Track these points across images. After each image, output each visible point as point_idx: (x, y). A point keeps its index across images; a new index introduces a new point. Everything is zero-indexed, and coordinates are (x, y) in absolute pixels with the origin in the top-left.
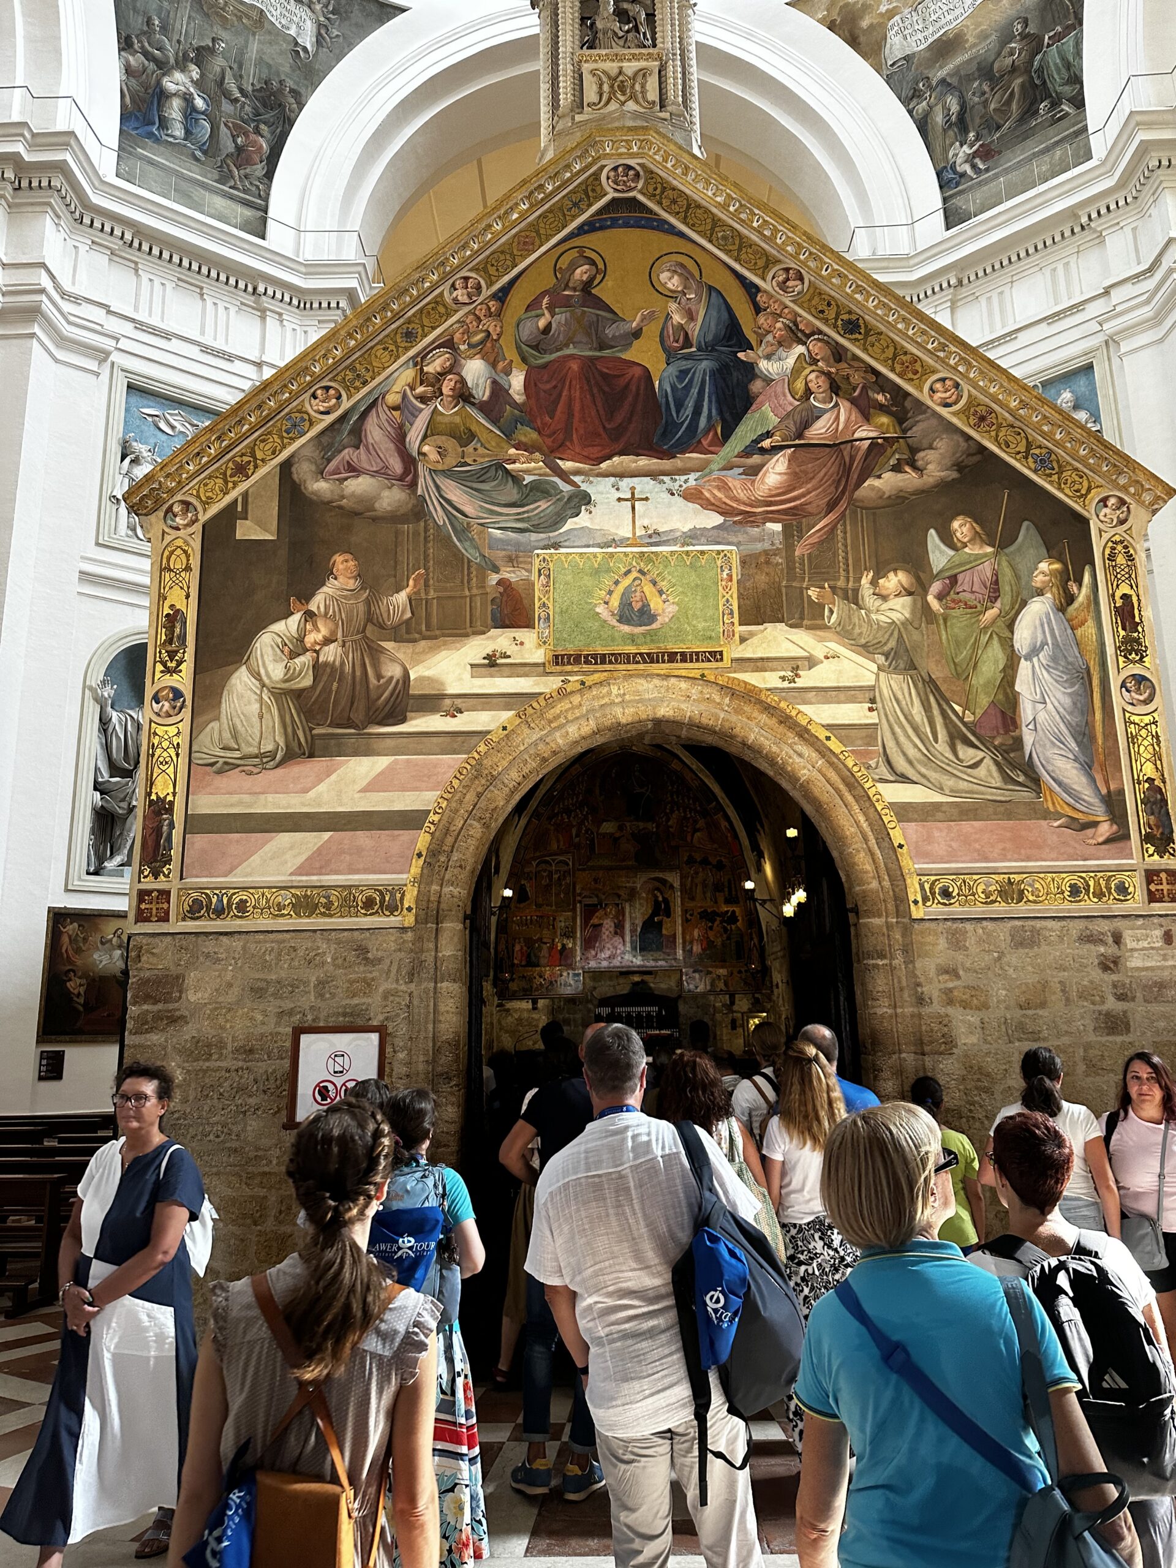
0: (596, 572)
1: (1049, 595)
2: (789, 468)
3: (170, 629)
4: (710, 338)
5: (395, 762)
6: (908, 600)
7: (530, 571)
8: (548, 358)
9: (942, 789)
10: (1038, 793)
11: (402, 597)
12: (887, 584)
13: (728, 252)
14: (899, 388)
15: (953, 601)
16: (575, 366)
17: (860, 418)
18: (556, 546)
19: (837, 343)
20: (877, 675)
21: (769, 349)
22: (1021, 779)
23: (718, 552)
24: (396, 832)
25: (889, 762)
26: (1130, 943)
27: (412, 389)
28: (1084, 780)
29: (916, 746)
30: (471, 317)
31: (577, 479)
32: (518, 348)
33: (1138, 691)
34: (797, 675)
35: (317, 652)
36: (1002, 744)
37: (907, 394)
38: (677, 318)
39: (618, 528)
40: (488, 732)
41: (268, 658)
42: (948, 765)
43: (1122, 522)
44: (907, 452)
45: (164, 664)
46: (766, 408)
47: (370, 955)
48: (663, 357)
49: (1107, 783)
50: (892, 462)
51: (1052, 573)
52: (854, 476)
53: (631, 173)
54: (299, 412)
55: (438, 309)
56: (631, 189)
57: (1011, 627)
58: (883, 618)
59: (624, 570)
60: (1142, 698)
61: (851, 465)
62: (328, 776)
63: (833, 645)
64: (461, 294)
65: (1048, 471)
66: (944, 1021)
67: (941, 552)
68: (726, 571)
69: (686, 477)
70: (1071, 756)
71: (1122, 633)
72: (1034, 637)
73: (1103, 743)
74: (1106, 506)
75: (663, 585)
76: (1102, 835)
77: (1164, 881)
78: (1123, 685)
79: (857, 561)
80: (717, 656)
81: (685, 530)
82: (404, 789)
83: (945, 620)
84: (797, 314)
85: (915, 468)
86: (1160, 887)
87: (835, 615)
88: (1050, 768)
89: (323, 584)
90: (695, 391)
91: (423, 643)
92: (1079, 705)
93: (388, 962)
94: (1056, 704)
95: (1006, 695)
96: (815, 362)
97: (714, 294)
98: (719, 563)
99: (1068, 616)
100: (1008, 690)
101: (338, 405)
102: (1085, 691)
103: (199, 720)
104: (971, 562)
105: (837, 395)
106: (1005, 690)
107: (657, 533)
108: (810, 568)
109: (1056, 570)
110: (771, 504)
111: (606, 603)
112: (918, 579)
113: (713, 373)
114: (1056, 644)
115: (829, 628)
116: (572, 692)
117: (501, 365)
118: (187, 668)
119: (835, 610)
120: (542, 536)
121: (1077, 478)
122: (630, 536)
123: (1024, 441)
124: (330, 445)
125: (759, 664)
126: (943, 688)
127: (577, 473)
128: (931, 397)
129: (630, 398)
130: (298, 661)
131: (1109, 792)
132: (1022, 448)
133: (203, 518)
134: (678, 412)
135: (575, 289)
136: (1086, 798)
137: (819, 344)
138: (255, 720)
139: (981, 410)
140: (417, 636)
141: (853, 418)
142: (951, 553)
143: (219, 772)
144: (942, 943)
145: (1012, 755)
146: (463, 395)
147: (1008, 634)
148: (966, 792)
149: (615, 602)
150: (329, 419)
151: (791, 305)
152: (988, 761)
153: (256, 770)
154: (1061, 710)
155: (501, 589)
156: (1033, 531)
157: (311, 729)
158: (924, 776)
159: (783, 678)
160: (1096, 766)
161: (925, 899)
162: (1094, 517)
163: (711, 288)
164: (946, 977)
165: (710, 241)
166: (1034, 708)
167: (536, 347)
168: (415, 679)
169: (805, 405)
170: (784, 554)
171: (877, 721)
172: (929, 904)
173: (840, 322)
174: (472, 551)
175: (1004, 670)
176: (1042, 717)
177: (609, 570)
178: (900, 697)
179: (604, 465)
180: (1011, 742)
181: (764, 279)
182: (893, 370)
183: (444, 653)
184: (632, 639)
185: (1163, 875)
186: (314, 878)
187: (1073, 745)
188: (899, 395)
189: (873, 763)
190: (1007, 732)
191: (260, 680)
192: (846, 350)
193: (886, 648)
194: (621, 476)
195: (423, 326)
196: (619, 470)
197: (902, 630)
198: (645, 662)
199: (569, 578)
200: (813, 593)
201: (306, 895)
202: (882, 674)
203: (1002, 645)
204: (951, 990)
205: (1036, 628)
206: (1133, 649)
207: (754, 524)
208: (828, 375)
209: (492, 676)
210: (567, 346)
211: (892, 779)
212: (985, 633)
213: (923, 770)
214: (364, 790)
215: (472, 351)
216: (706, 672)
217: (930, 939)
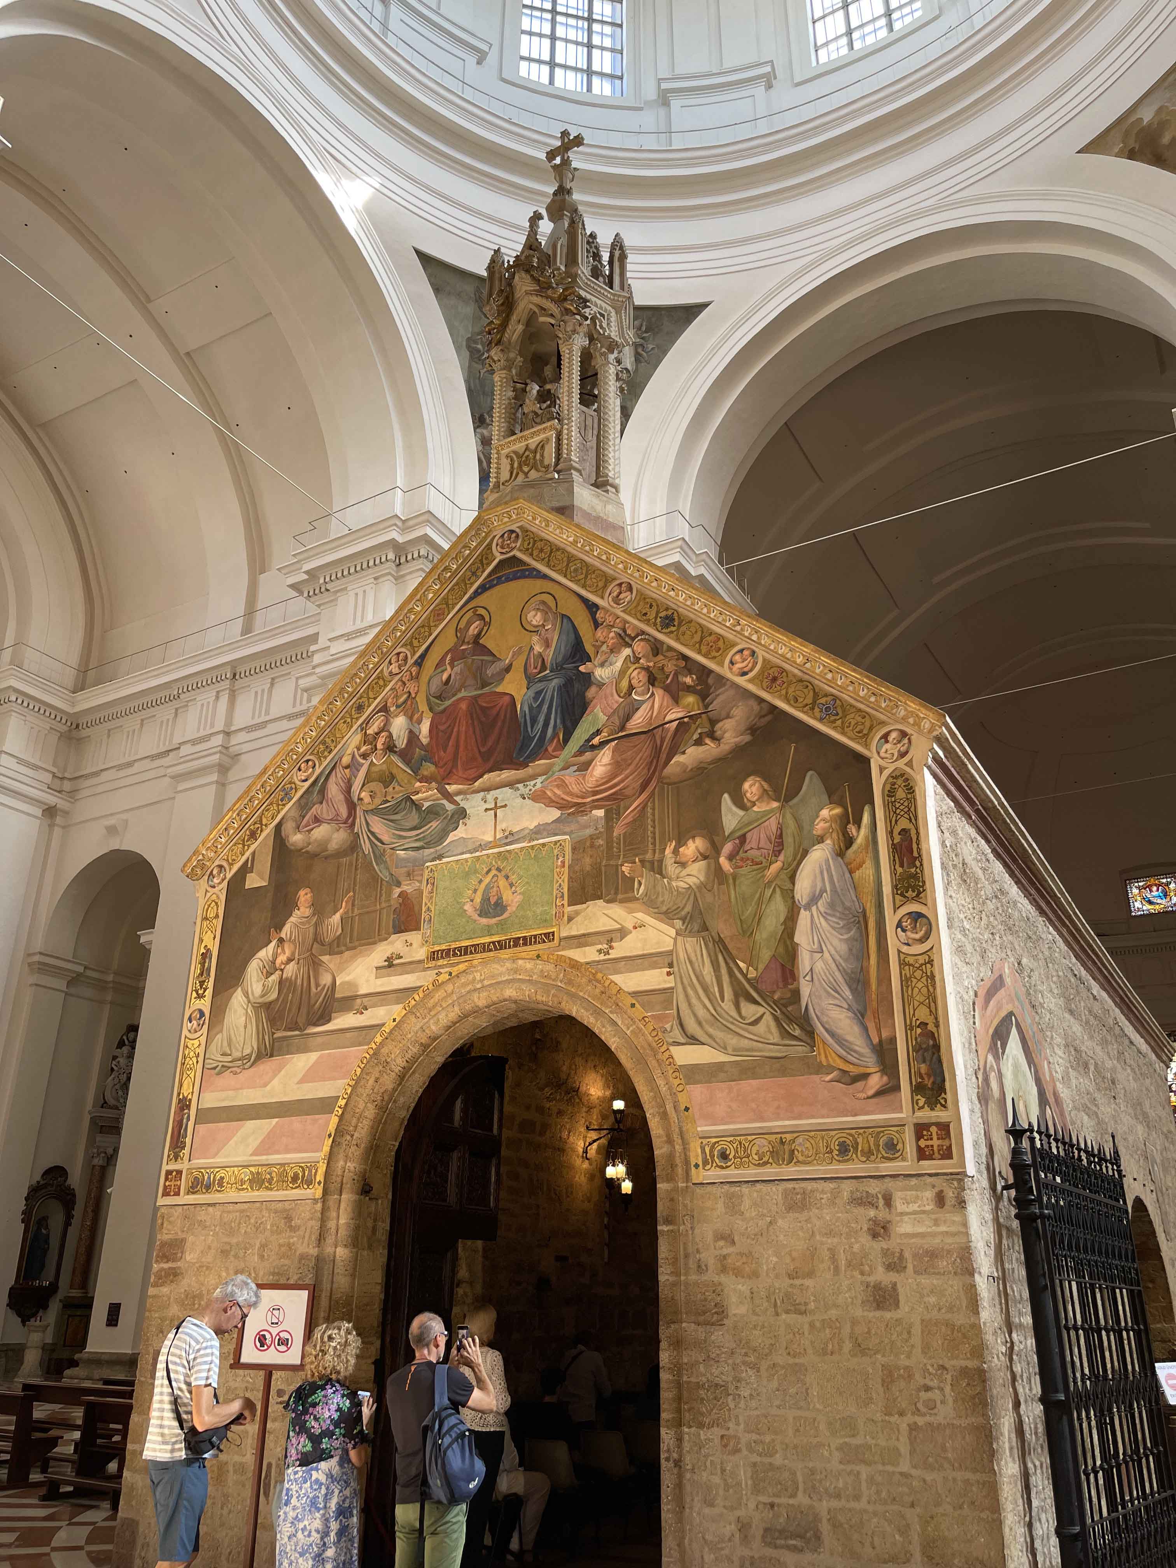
0: (467, 875)
1: (828, 842)
2: (613, 758)
3: (203, 965)
4: (560, 659)
5: (321, 1057)
6: (703, 864)
7: (420, 882)
8: (448, 703)
9: (725, 1048)
10: (812, 1046)
11: (337, 917)
12: (686, 852)
13: (577, 582)
14: (703, 667)
15: (742, 859)
16: (463, 706)
17: (671, 701)
18: (440, 857)
19: (655, 639)
20: (675, 940)
21: (604, 657)
22: (797, 1032)
23: (556, 843)
24: (317, 1116)
25: (681, 1025)
26: (899, 1206)
27: (359, 749)
28: (856, 1029)
29: (705, 1007)
30: (400, 683)
31: (457, 799)
32: (428, 700)
33: (914, 929)
34: (611, 947)
35: (282, 970)
36: (781, 998)
37: (710, 672)
38: (538, 649)
39: (484, 833)
40: (383, 1025)
41: (254, 979)
42: (732, 1023)
43: (902, 755)
44: (708, 725)
45: (197, 992)
46: (598, 710)
47: (293, 1223)
48: (525, 682)
49: (879, 1031)
50: (696, 736)
51: (833, 819)
52: (663, 756)
53: (514, 535)
54: (290, 783)
55: (381, 681)
56: (513, 549)
57: (792, 878)
58: (682, 884)
59: (485, 870)
60: (917, 936)
61: (661, 746)
62: (280, 1071)
63: (640, 915)
64: (394, 668)
65: (833, 718)
66: (717, 1289)
67: (734, 814)
68: (561, 859)
69: (532, 783)
70: (846, 1006)
71: (900, 870)
72: (814, 886)
73: (877, 989)
74: (887, 742)
75: (513, 878)
76: (872, 1087)
77: (935, 1137)
78: (899, 925)
79: (662, 834)
80: (549, 936)
81: (532, 827)
82: (324, 1079)
83: (734, 880)
84: (626, 622)
85: (713, 738)
86: (930, 1143)
87: (642, 887)
88: (825, 1019)
89: (291, 915)
90: (545, 707)
91: (347, 954)
92: (854, 951)
93: (303, 1228)
94: (833, 952)
95: (786, 946)
96: (637, 659)
97: (565, 621)
98: (556, 852)
99: (846, 860)
100: (788, 943)
101: (313, 772)
102: (861, 935)
103: (212, 1033)
104: (758, 819)
105: (653, 685)
106: (785, 942)
107: (511, 834)
108: (625, 846)
109: (837, 815)
110: (595, 793)
111: (472, 901)
112: (713, 844)
113: (560, 688)
114: (834, 890)
115: (638, 899)
116: (443, 983)
117: (416, 716)
118: (209, 993)
119: (643, 882)
120: (432, 850)
121: (859, 719)
122: (491, 839)
123: (811, 693)
124: (307, 804)
125: (582, 940)
126: (730, 946)
127: (459, 793)
128: (730, 669)
129: (499, 724)
130: (273, 977)
131: (880, 1041)
132: (809, 700)
133: (229, 876)
134: (532, 727)
135: (468, 643)
136: (857, 1048)
137: (642, 643)
138: (242, 1029)
139: (774, 672)
140: (343, 948)
141: (665, 703)
142: (741, 813)
143: (218, 1074)
144: (720, 1207)
145: (790, 1009)
146: (390, 748)
147: (788, 886)
148: (747, 1050)
149: (478, 899)
150: (307, 784)
151: (622, 614)
152: (768, 1018)
153: (238, 1070)
154: (837, 957)
155: (401, 900)
156: (817, 780)
157: (273, 1034)
158: (710, 1036)
159: (600, 951)
160: (869, 1013)
161: (705, 1163)
162: (875, 755)
163: (563, 616)
164: (721, 1243)
165: (565, 576)
166: (812, 958)
167: (439, 697)
168: (341, 984)
169: (628, 700)
170: (605, 836)
171: (673, 985)
172: (708, 1167)
173: (659, 620)
174: (384, 871)
175: (785, 923)
176: (819, 966)
177: (476, 872)
178: (694, 959)
179: (477, 784)
180: (789, 995)
181: (602, 598)
182: (699, 652)
183: (359, 960)
184: (489, 931)
185: (934, 1129)
186: (264, 1157)
187: (848, 993)
188: (704, 673)
189: (668, 1026)
190: (786, 983)
191: (247, 997)
192: (662, 643)
193: (683, 913)
194: (488, 790)
195: (369, 698)
196: (488, 784)
197: (698, 895)
198: (496, 949)
199: (447, 883)
200: (626, 868)
201: (258, 1173)
202: (679, 938)
203: (783, 897)
204: (725, 1257)
205: (815, 877)
206: (910, 886)
207: (583, 813)
208: (647, 669)
209: (389, 976)
210: (460, 690)
211: (683, 1041)
212: (769, 887)
213: (711, 1030)
214: (301, 1082)
215: (399, 710)
216: (541, 953)
217: (709, 1204)
